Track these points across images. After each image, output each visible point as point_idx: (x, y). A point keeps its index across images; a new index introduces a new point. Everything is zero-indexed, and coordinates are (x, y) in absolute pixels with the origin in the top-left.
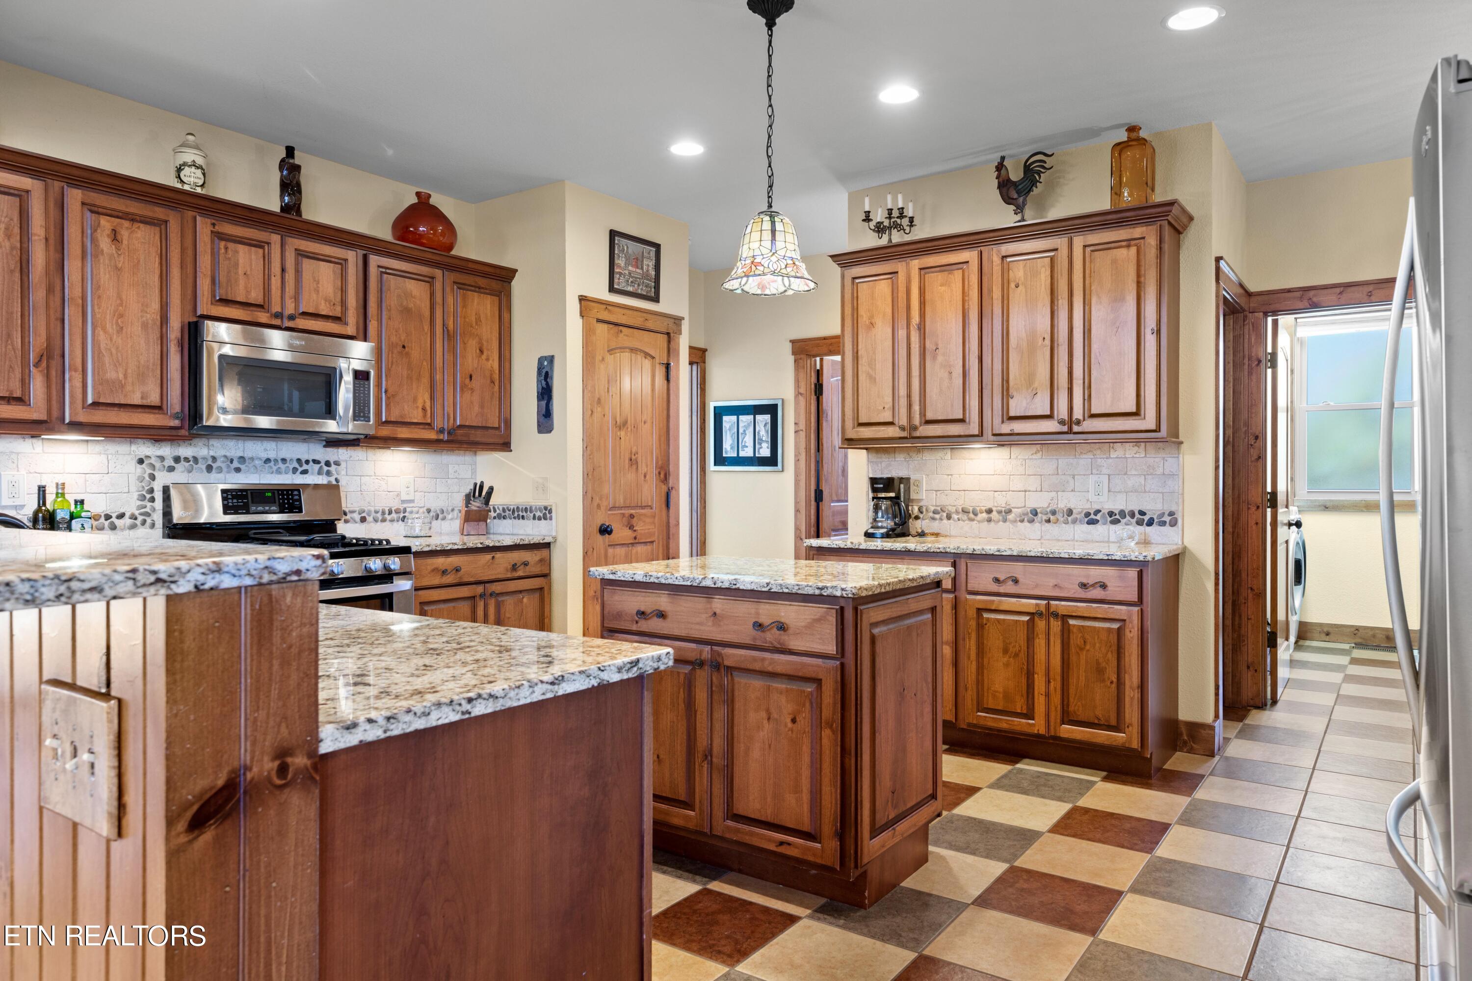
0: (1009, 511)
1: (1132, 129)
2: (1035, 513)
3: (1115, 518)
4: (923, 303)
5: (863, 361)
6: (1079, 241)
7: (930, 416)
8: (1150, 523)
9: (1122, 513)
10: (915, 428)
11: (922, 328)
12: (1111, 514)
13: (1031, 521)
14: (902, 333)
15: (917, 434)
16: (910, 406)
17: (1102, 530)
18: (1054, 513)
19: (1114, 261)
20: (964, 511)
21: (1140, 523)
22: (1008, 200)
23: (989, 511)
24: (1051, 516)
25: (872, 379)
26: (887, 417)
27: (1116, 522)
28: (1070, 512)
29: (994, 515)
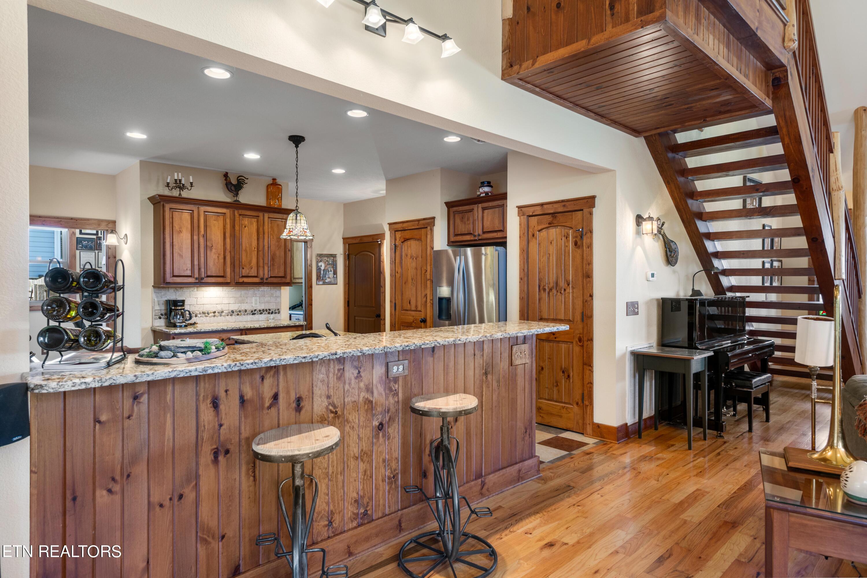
0: (222, 312)
1: (274, 179)
2: (233, 312)
3: (261, 312)
4: (206, 226)
5: (176, 248)
6: (266, 215)
7: (209, 274)
8: (272, 313)
9: (263, 310)
10: (202, 279)
11: (205, 236)
12: (260, 311)
13: (231, 315)
14: (196, 238)
15: (203, 281)
16: (199, 269)
17: (256, 317)
18: (240, 311)
19: (278, 225)
20: (203, 313)
21: (269, 313)
22: (230, 190)
23: (215, 312)
24: (239, 313)
25: (181, 256)
26: (189, 273)
27: (261, 313)
28: (246, 311)
29: (217, 314)
